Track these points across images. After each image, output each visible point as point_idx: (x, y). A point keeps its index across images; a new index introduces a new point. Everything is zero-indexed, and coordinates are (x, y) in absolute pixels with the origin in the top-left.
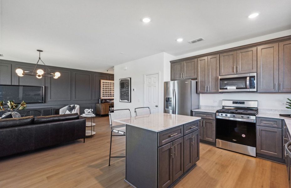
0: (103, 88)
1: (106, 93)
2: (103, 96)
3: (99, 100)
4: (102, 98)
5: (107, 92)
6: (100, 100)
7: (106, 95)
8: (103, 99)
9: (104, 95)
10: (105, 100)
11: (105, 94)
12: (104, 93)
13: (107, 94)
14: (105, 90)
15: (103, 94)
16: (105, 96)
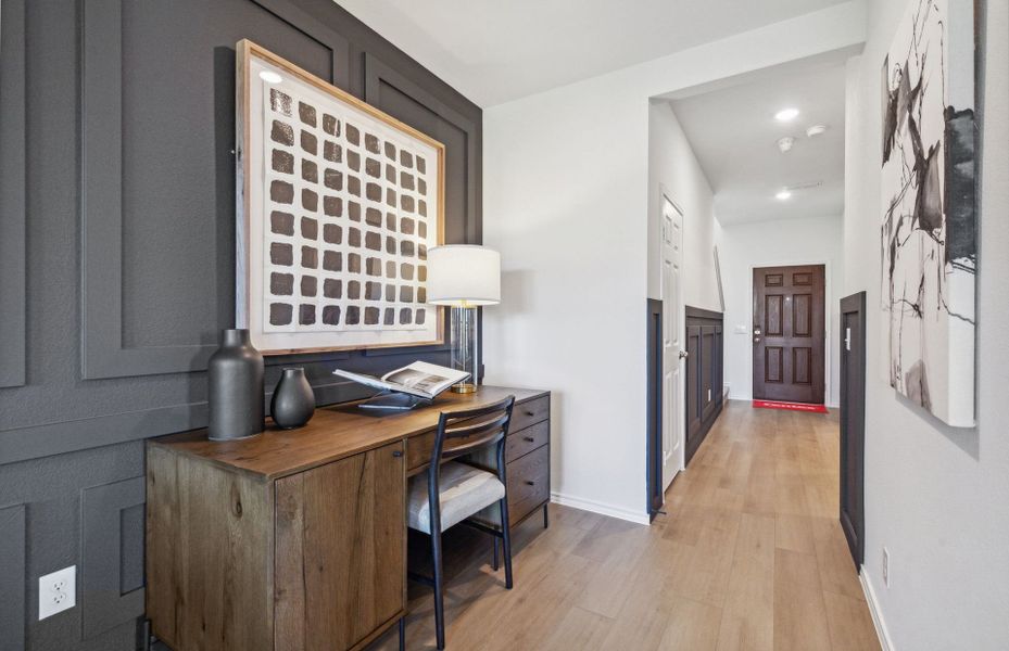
0: (281, 192)
1: (321, 274)
2: (280, 315)
3: (203, 375)
4: (268, 338)
5: (333, 261)
6: (226, 366)
7: (320, 301)
8: (276, 361)
9: (296, 299)
10: (318, 363)
11: (309, 286)
12: (297, 270)
13: (333, 289)
14: (309, 228)
15: (281, 284)
16: (308, 316)
